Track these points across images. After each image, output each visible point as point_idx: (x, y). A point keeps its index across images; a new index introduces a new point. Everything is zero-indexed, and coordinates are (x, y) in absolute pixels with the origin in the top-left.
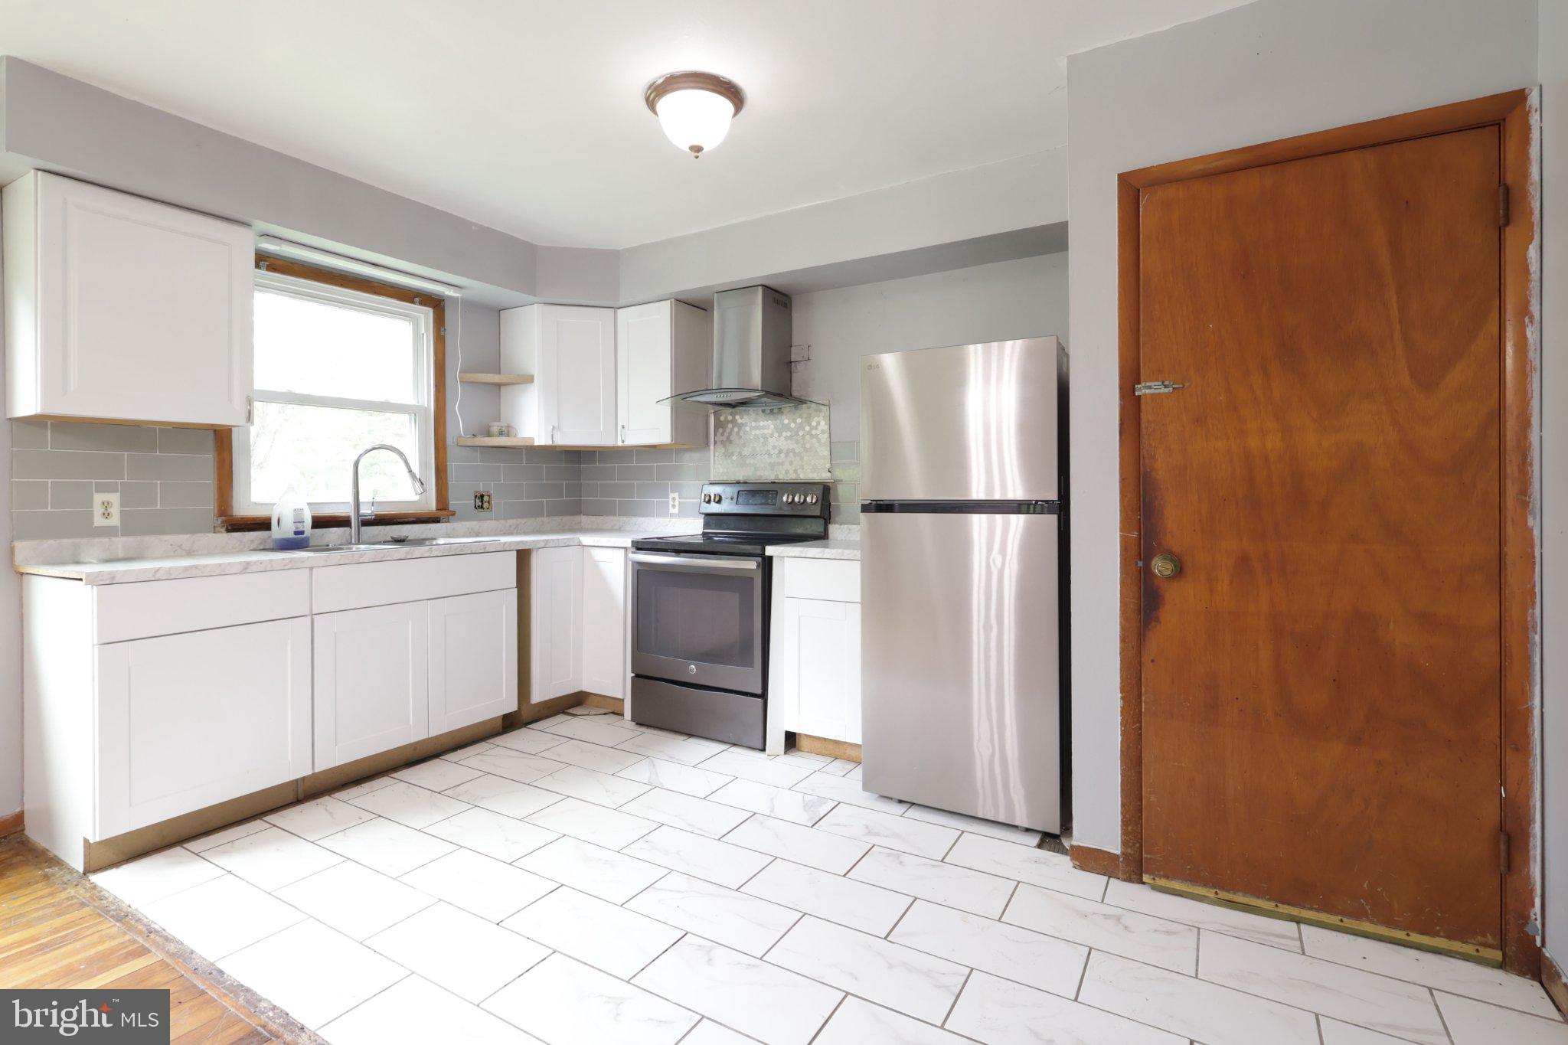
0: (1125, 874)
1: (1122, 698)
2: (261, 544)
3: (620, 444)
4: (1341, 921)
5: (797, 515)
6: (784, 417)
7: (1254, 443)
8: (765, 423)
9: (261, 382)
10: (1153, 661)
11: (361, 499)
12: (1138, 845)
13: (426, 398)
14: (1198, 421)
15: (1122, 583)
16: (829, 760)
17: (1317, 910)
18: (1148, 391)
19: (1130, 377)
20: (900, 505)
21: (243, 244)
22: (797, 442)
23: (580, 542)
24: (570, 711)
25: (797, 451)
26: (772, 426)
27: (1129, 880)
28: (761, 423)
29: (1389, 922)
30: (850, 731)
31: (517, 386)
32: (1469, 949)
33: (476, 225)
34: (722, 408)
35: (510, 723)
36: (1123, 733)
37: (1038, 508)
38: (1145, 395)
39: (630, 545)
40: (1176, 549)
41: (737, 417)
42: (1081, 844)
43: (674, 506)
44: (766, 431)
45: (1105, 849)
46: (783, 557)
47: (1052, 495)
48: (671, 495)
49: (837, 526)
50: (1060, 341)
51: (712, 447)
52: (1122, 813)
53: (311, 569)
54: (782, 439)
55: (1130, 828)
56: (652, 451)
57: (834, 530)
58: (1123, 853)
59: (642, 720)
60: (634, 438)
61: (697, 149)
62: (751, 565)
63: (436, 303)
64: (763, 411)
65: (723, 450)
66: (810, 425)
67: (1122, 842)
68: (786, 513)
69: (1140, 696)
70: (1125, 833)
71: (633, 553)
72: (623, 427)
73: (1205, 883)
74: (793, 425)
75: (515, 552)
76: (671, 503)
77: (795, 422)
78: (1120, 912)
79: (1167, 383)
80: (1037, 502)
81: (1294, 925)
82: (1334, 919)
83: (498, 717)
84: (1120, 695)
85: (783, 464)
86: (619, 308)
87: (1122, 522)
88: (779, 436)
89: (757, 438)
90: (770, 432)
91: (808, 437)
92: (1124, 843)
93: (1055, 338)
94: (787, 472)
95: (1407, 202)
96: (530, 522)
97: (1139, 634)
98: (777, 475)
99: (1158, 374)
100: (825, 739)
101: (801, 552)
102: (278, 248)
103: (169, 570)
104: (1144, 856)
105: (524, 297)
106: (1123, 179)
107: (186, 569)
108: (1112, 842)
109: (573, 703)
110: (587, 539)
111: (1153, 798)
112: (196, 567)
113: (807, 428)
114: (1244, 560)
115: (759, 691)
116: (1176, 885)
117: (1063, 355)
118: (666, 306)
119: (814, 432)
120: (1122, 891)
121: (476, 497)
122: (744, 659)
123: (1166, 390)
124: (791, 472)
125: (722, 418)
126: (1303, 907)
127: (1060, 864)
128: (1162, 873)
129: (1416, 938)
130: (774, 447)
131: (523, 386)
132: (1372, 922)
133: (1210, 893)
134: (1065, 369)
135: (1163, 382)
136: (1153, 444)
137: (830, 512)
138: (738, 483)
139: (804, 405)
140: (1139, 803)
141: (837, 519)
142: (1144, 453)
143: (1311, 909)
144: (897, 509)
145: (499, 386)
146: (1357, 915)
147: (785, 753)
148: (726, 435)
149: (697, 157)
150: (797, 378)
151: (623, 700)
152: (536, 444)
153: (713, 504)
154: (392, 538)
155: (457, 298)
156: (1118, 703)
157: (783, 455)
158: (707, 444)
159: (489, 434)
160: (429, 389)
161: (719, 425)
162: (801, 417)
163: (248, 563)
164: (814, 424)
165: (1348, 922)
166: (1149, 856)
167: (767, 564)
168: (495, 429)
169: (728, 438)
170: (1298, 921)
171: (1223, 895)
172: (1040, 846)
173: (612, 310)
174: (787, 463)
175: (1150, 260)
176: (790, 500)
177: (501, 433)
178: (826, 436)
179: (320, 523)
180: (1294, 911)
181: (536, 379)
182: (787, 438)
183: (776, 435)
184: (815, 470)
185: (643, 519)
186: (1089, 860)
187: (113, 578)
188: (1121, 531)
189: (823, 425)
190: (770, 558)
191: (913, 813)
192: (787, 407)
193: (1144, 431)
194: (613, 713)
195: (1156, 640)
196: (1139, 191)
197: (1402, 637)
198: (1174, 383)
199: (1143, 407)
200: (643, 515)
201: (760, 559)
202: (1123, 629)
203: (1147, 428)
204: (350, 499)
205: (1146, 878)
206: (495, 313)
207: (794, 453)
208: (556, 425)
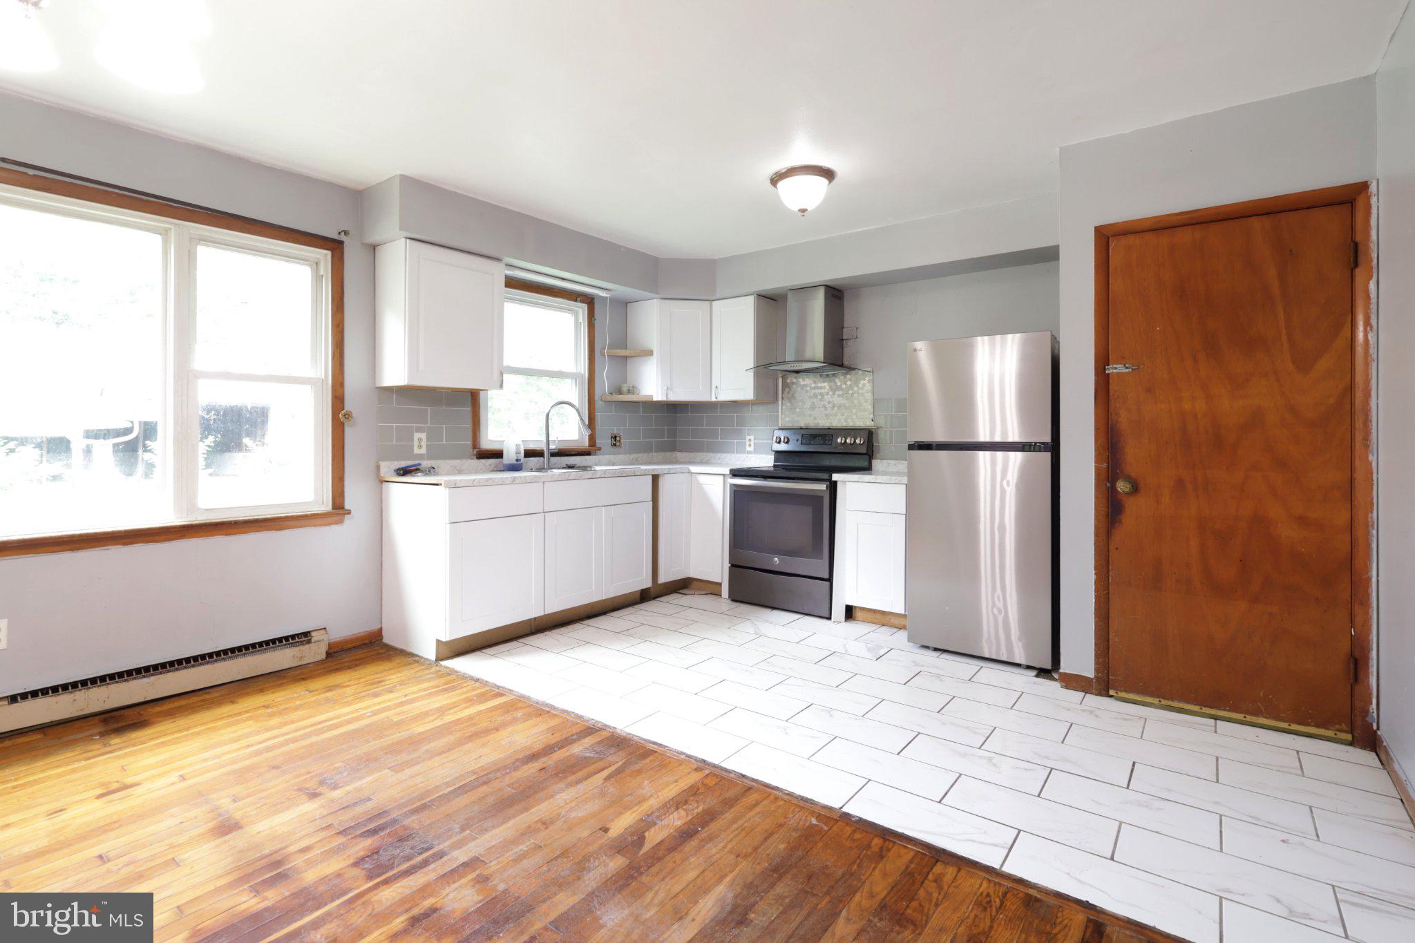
0: (1097, 690)
1: (1095, 574)
2: (495, 467)
3: (714, 399)
4: (1245, 717)
5: (848, 452)
6: (837, 380)
7: (1187, 406)
8: (823, 385)
9: (508, 361)
10: (1117, 549)
11: (550, 439)
12: (1106, 671)
13: (583, 368)
14: (1149, 390)
15: (1096, 497)
16: (878, 626)
17: (1229, 711)
18: (1114, 371)
19: (1102, 361)
20: (937, 445)
21: (499, 273)
22: (847, 399)
23: (689, 470)
24: (681, 591)
25: (847, 405)
26: (828, 388)
27: (1100, 694)
28: (819, 385)
29: (1277, 718)
30: (896, 605)
31: (638, 358)
32: (1330, 733)
33: (624, 247)
34: (788, 373)
35: (644, 597)
36: (1096, 597)
37: (1037, 448)
38: (1113, 373)
39: (728, 473)
40: (1133, 475)
41: (800, 380)
42: (1066, 672)
43: (750, 445)
44: (823, 391)
45: (1082, 674)
46: (845, 482)
47: (1047, 438)
48: (748, 437)
49: (878, 461)
50: (1053, 333)
51: (780, 402)
52: (1095, 650)
53: (544, 482)
54: (836, 396)
55: (1100, 660)
56: (735, 405)
57: (876, 464)
58: (1095, 677)
59: (735, 598)
60: (725, 396)
61: (803, 211)
62: (822, 487)
63: (589, 301)
64: (821, 376)
65: (789, 404)
66: (857, 386)
67: (1095, 669)
68: (841, 451)
69: (1108, 571)
70: (1097, 663)
71: (731, 478)
72: (716, 387)
73: (1152, 695)
74: (844, 386)
75: (651, 476)
76: (748, 443)
77: (845, 383)
78: (1093, 709)
79: (1127, 365)
80: (1036, 443)
81: (1213, 721)
82: (1240, 716)
83: (636, 591)
84: (1094, 572)
85: (836, 415)
86: (714, 300)
87: (1096, 457)
88: (834, 394)
89: (815, 395)
90: (826, 391)
91: (855, 395)
92: (1097, 670)
93: (1049, 333)
94: (839, 420)
95: (1291, 251)
96: (645, 456)
97: (1108, 533)
98: (831, 423)
99: (1122, 360)
100: (875, 611)
101: (860, 478)
102: (512, 272)
103: (480, 481)
104: (1110, 677)
105: (648, 294)
106: (1098, 230)
107: (487, 480)
108: (1089, 671)
109: (682, 586)
110: (694, 469)
111: (1116, 639)
112: (491, 479)
113: (855, 389)
114: (1180, 482)
115: (827, 576)
116: (1132, 696)
117: (1055, 343)
118: (750, 301)
119: (860, 391)
120: (1093, 700)
121: (612, 437)
122: (815, 551)
123: (1127, 370)
124: (843, 421)
125: (788, 381)
126: (1219, 709)
127: (1051, 687)
128: (1122, 689)
129: (1295, 727)
130: (829, 402)
131: (643, 358)
132: (1266, 717)
133: (1156, 701)
134: (1056, 352)
135: (1125, 365)
136: (1118, 406)
137: (873, 451)
138: (801, 428)
139: (853, 371)
140: (1107, 643)
141: (878, 455)
142: (1111, 411)
143: (1225, 710)
144: (934, 448)
145: (626, 358)
146: (1256, 713)
147: (846, 620)
148: (791, 393)
149: (803, 216)
150: (847, 351)
151: (720, 584)
152: (655, 399)
153: (782, 443)
154: (567, 465)
155: (606, 298)
156: (1093, 577)
157: (836, 408)
158: (776, 399)
159: (620, 393)
160: (584, 359)
161: (785, 385)
162: (850, 380)
163: (515, 478)
164: (860, 385)
165: (1249, 718)
166: (1113, 678)
167: (833, 487)
168: (625, 389)
169: (793, 395)
170: (1216, 718)
171: (1164, 702)
172: (1037, 676)
173: (709, 302)
174: (839, 414)
175: (1116, 285)
176: (843, 442)
177: (629, 392)
178: (870, 394)
179: (530, 454)
180: (1213, 712)
181: (655, 353)
182: (839, 396)
183: (831, 393)
184: (862, 420)
185: (725, 455)
186: (1073, 682)
187: (455, 484)
188: (1095, 463)
189: (868, 387)
190: (836, 482)
191: (945, 656)
192: (840, 372)
193: (1111, 398)
194: (711, 594)
195: (1119, 535)
196: (1109, 238)
197: (1288, 533)
198: (1133, 366)
199: (1111, 381)
200: (725, 452)
201: (828, 483)
202: (1096, 528)
203: (1113, 395)
204: (544, 439)
205: (1112, 692)
206: (623, 305)
207: (845, 407)
208: (669, 386)
